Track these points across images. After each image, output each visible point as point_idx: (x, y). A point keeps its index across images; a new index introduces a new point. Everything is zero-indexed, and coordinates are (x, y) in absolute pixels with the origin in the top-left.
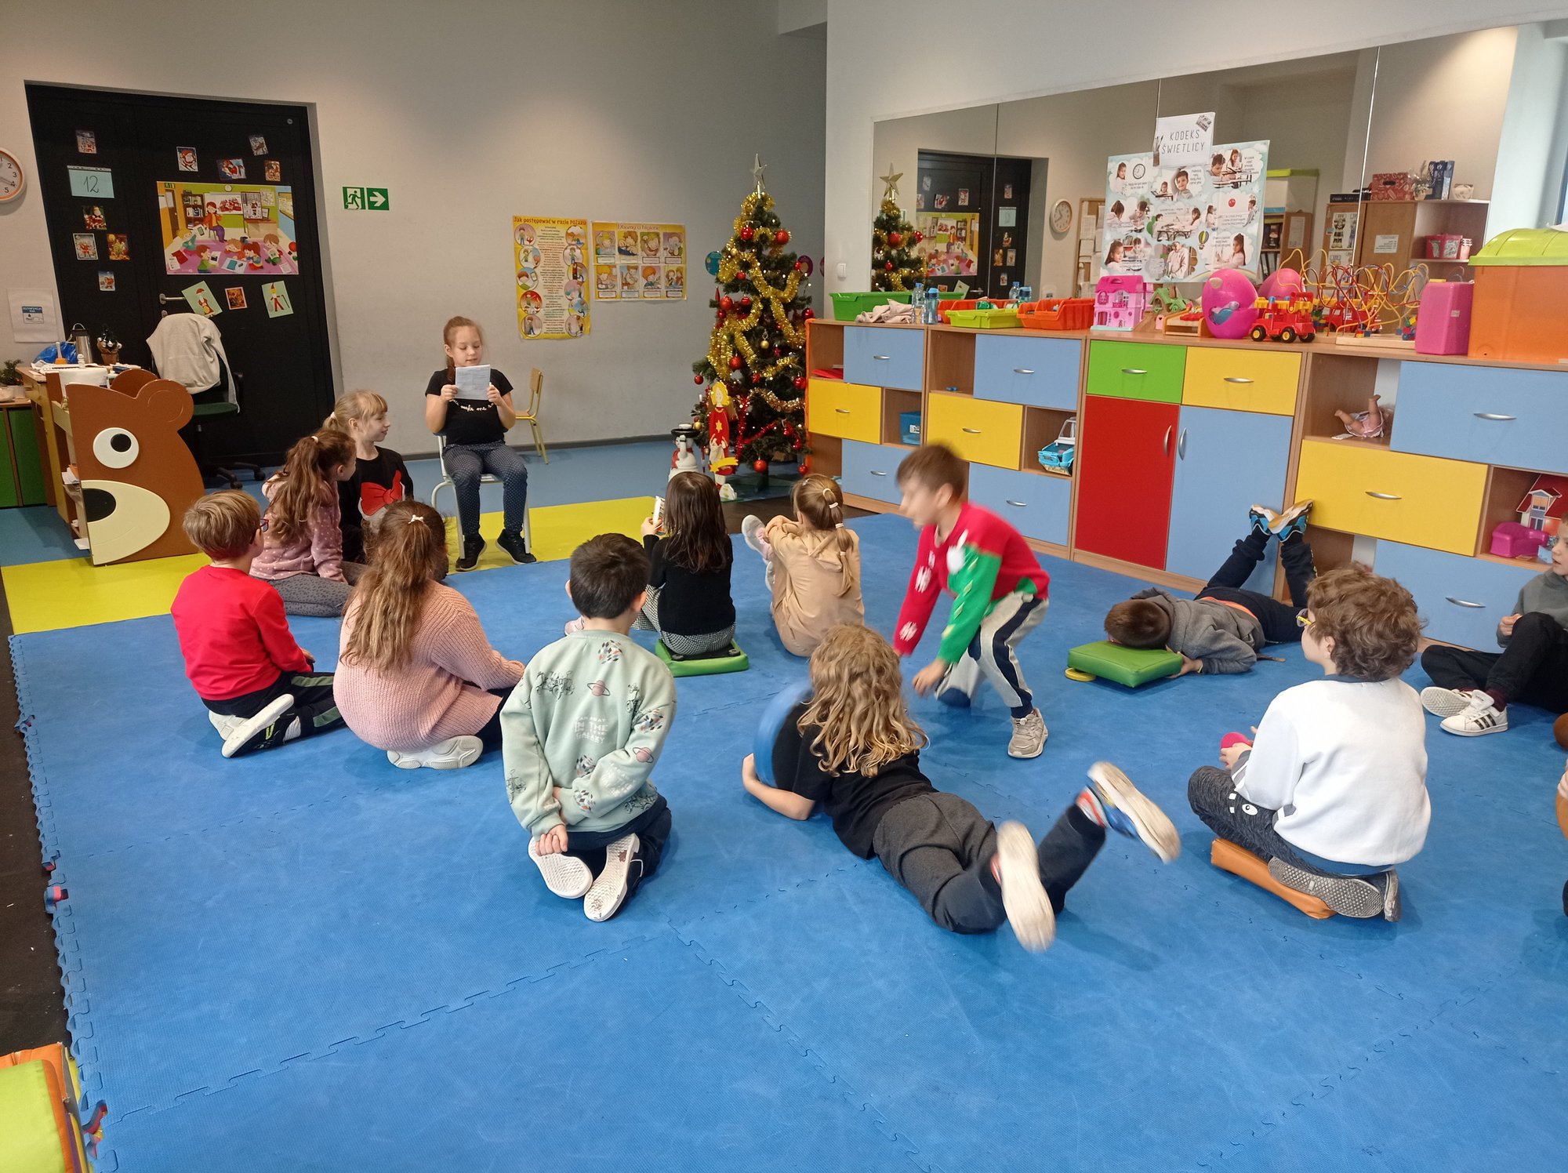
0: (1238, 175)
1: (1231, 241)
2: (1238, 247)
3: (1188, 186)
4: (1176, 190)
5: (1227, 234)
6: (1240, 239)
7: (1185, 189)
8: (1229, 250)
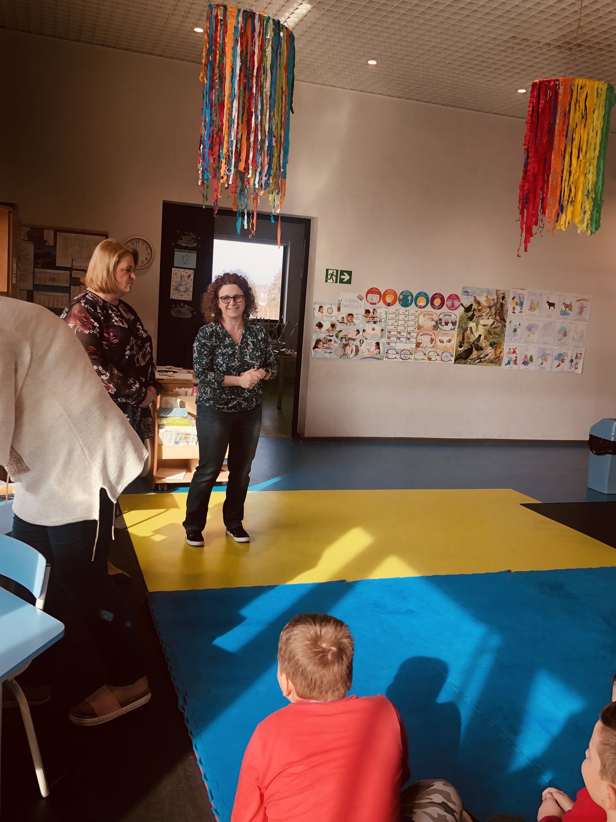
0: (375, 319)
1: (374, 344)
2: (377, 347)
3: (354, 320)
4: (348, 321)
5: (373, 341)
6: (378, 344)
7: (352, 321)
8: (373, 348)
